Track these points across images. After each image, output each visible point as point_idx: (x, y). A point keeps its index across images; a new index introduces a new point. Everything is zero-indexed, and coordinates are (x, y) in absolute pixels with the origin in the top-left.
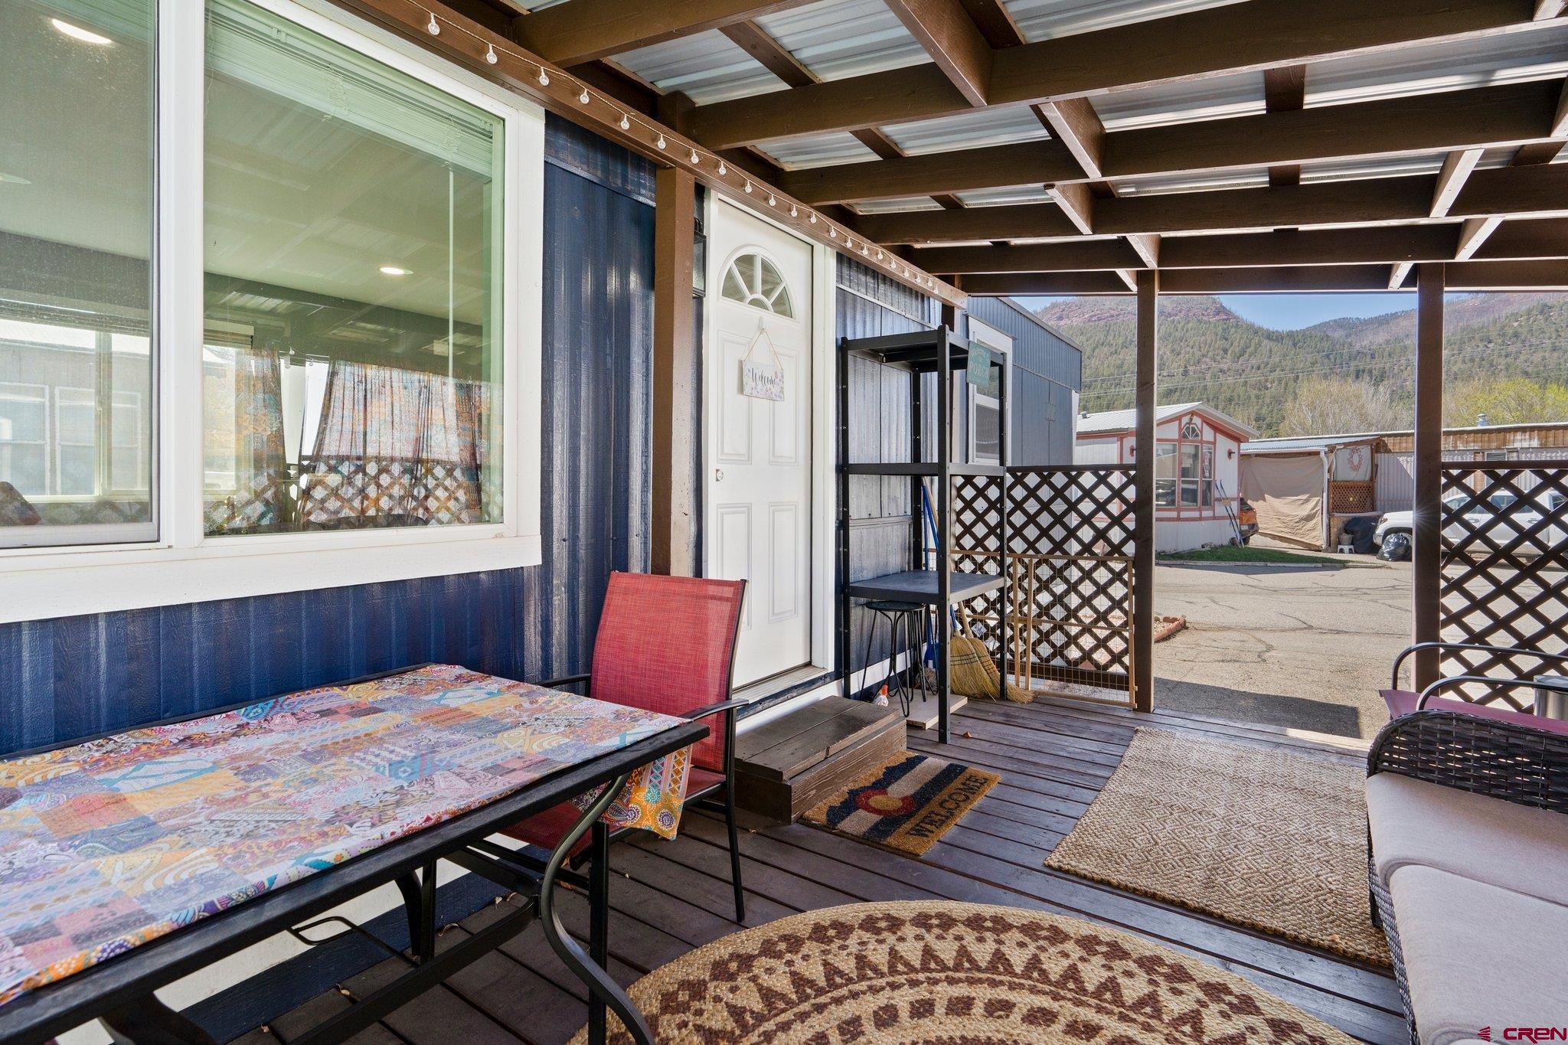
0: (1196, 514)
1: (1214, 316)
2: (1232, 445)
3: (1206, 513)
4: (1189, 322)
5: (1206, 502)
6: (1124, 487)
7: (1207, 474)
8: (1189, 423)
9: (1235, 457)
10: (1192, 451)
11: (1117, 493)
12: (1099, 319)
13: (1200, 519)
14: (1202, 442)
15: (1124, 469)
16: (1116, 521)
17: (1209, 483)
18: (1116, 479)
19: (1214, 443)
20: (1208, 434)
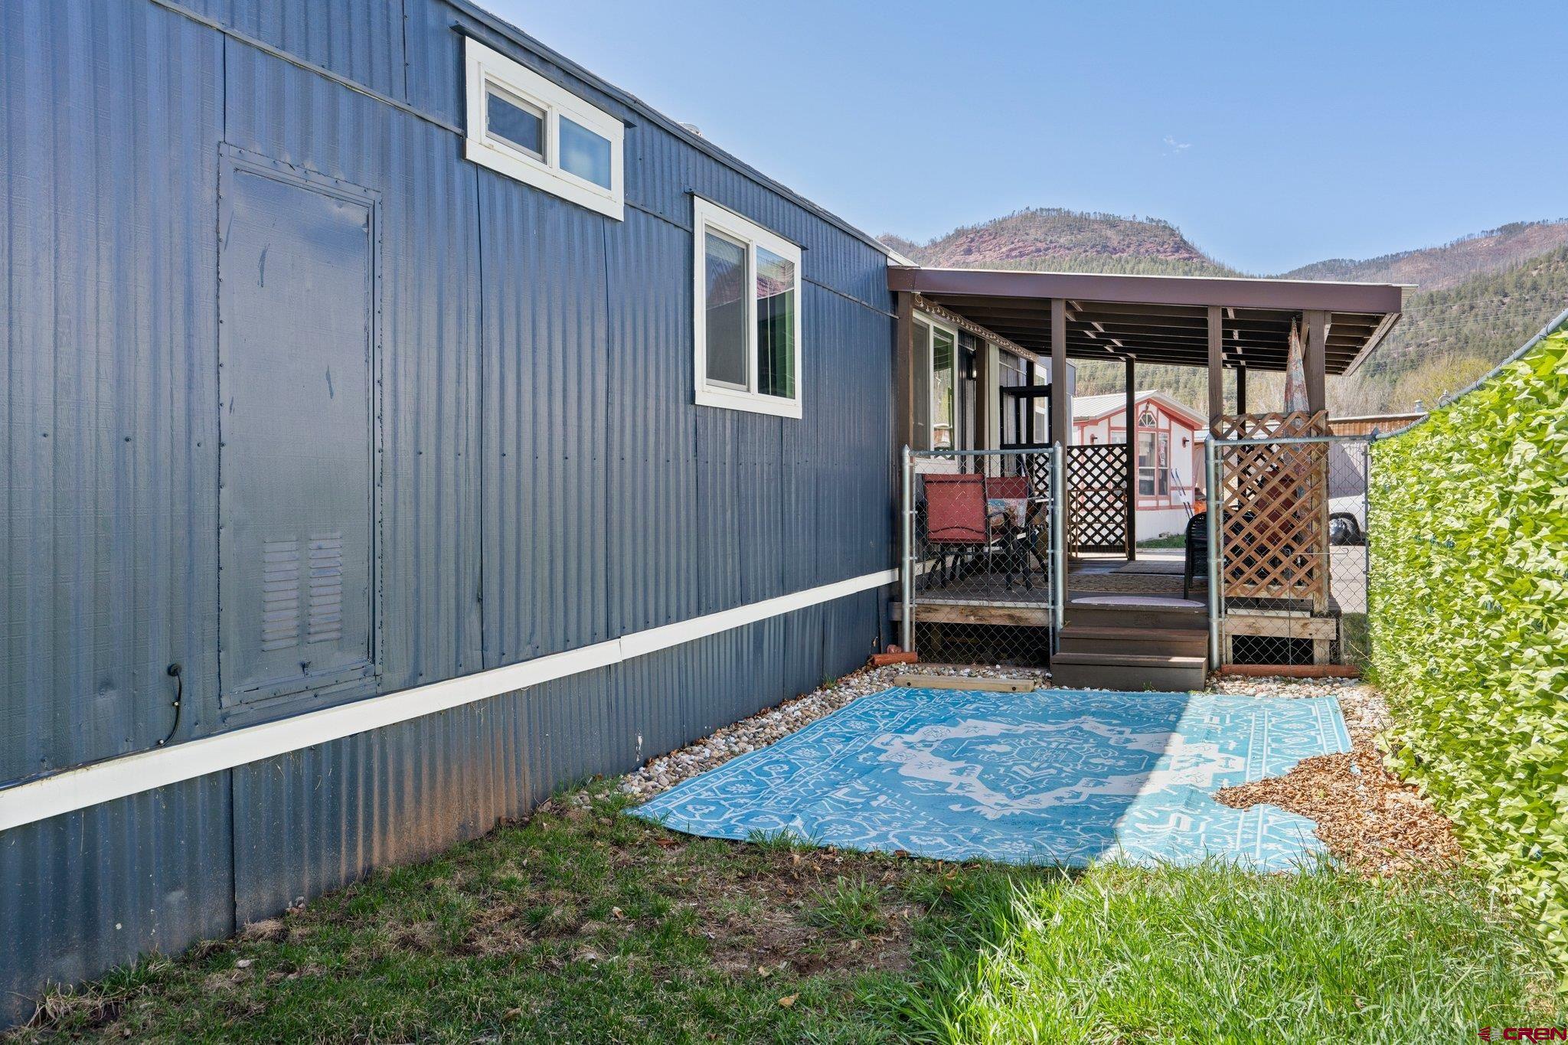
0: (1153, 503)
1: (1173, 253)
2: (1186, 433)
3: (1163, 503)
4: (1140, 262)
5: (1163, 491)
6: (1121, 455)
7: (1163, 463)
8: (1145, 411)
9: (1189, 445)
10: (1149, 440)
11: (1117, 458)
12: (1021, 255)
13: (1157, 508)
14: (1158, 430)
15: (1121, 446)
16: (1117, 472)
17: (1165, 472)
18: (1117, 451)
19: (1169, 431)
20: (1163, 422)
